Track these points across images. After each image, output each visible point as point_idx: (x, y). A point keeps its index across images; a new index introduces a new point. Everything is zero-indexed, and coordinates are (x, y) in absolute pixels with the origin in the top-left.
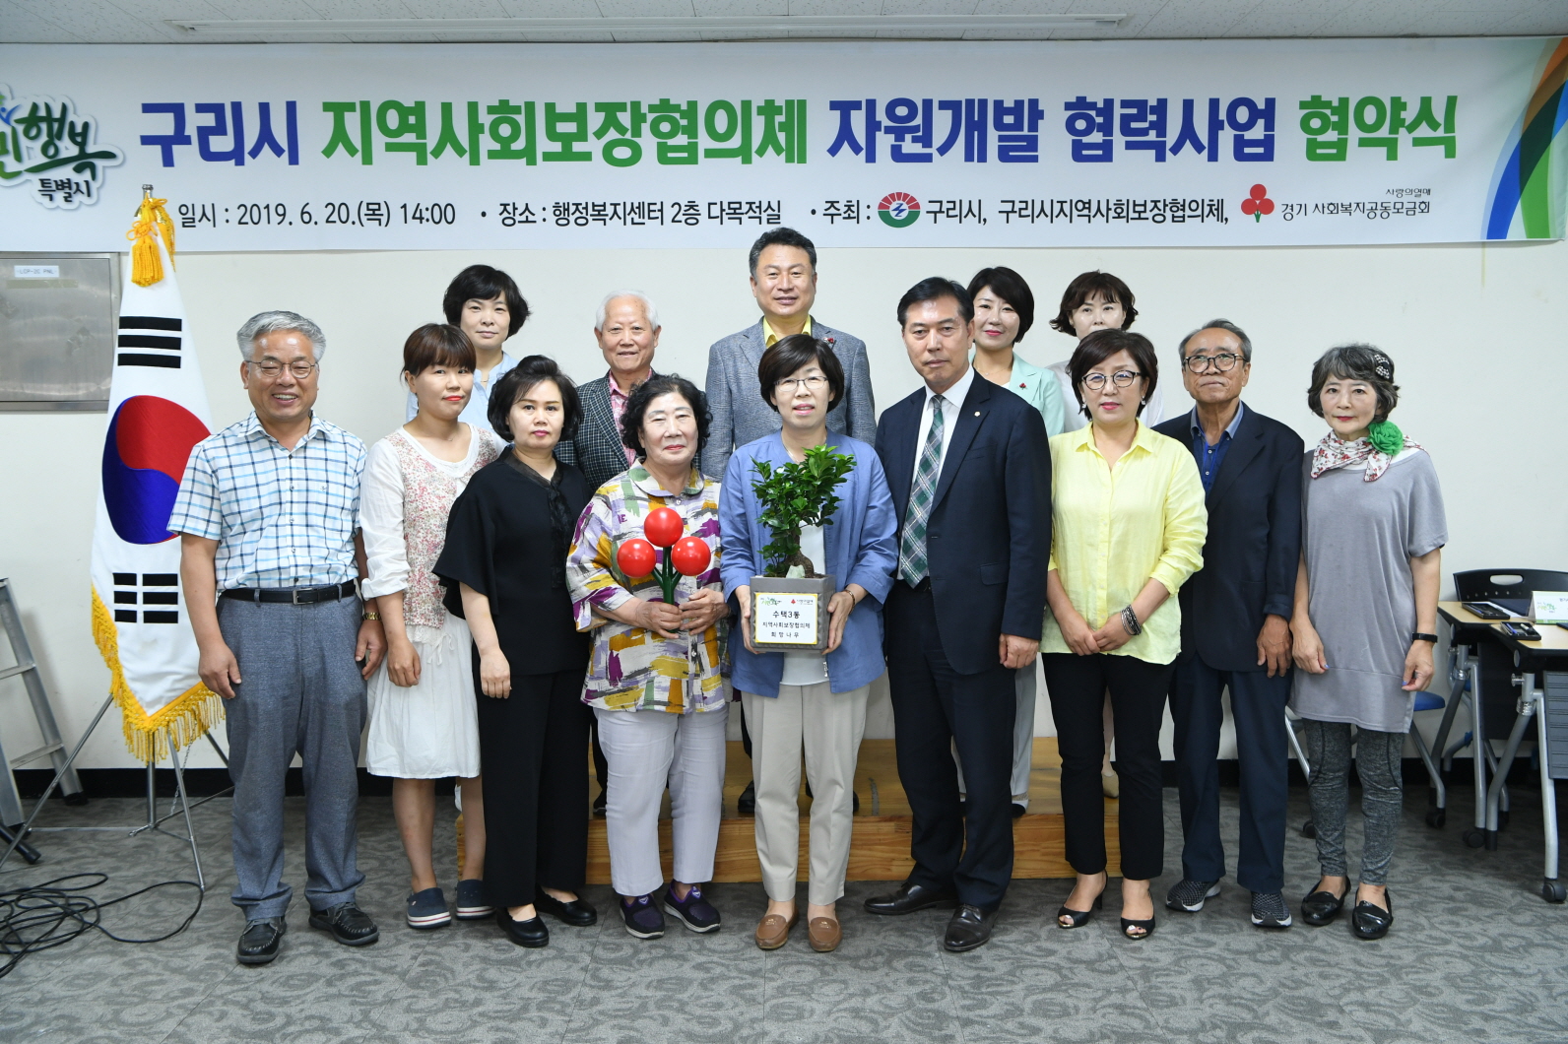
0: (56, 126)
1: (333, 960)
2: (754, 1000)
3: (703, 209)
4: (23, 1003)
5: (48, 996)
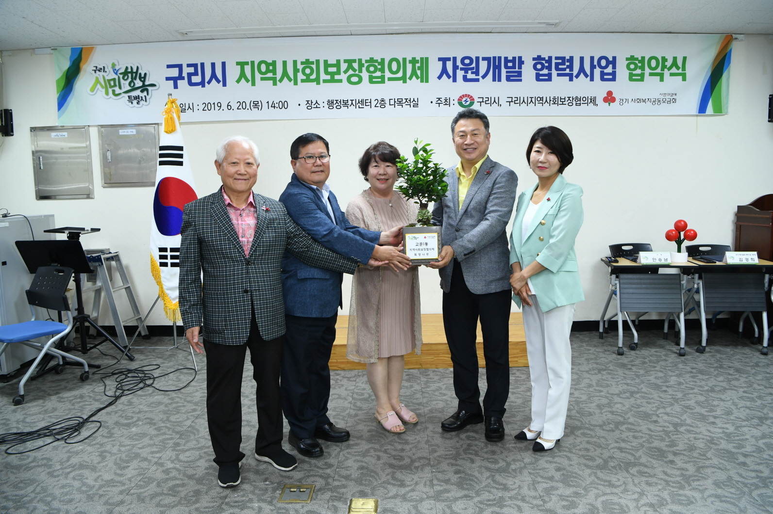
0: (134, 75)
1: (250, 399)
3: (387, 102)
4: (133, 413)
5: (142, 410)
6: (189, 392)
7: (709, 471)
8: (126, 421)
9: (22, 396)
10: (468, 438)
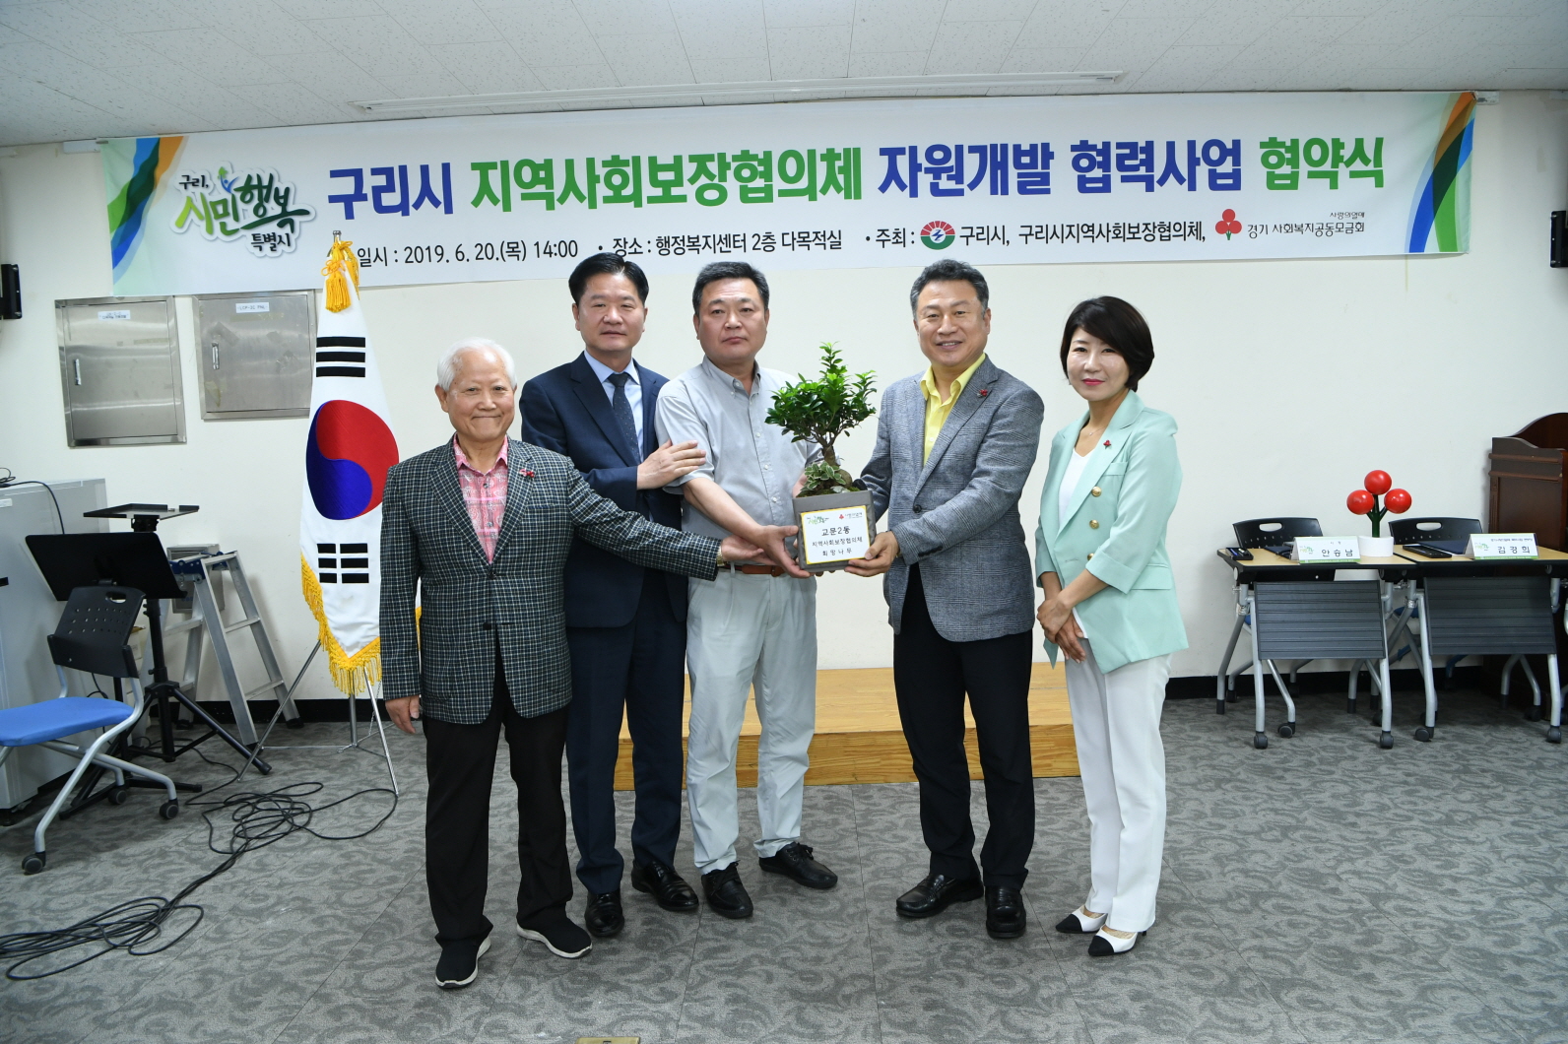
0: (265, 191)
2: (854, 883)
3: (778, 238)
4: (267, 887)
5: (285, 881)
6: (381, 840)
7: (1444, 996)
8: (253, 906)
9: (42, 856)
10: (953, 931)
